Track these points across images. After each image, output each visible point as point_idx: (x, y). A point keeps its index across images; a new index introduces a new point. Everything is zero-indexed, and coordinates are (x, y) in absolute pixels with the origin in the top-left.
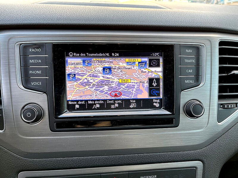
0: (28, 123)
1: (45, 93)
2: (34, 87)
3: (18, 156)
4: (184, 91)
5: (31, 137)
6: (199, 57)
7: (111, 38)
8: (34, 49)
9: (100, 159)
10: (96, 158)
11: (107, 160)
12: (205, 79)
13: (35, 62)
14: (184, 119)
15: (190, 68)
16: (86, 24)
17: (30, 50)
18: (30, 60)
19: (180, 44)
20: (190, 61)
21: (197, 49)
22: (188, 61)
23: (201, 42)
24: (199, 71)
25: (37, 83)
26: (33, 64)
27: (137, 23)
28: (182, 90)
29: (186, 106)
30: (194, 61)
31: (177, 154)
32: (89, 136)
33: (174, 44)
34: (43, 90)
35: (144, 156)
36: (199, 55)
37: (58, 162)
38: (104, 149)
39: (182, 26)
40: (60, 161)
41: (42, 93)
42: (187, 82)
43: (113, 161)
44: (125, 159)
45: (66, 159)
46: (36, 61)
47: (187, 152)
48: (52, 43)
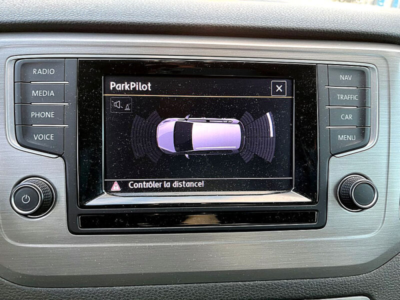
0: (25, 216)
1: (60, 156)
2: (39, 144)
3: (6, 281)
4: (336, 156)
5: (29, 244)
6: (365, 90)
7: (192, 50)
8: (42, 70)
9: (167, 291)
10: (160, 289)
11: (182, 293)
12: (378, 133)
13: (42, 94)
14: (336, 212)
15: (348, 112)
16: (144, 23)
17: (34, 72)
18: (33, 92)
19: (328, 64)
20: (347, 98)
21: (362, 74)
22: (343, 98)
23: (369, 61)
24: (365, 116)
25: (45, 137)
26: (38, 99)
27: (245, 23)
28: (333, 155)
29: (341, 186)
30: (355, 98)
31: (323, 283)
32: (147, 245)
33: (317, 64)
34: (57, 151)
35: (256, 286)
36: (365, 85)
37: (82, 296)
38: (176, 271)
39: (332, 29)
40: (87, 293)
41: (56, 156)
42: (341, 138)
43: (193, 294)
44: (217, 291)
45: (99, 290)
46: (45, 93)
47: (343, 278)
48: (77, 58)
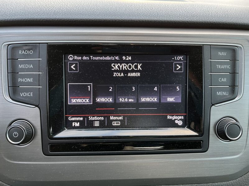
1: (37, 106)
2: (23, 99)
3: (5, 184)
4: (215, 105)
5: (19, 161)
6: (235, 62)
7: (121, 37)
8: (25, 51)
12: (243, 90)
13: (25, 67)
14: (214, 142)
15: (223, 76)
16: (90, 20)
17: (20, 52)
18: (19, 65)
19: (210, 45)
20: (223, 67)
21: (233, 52)
22: (221, 67)
23: (238, 43)
24: (235, 79)
25: (27, 94)
26: (23, 70)
27: (155, 18)
28: (213, 105)
29: (218, 125)
30: (228, 67)
32: (93, 162)
33: (203, 45)
34: (35, 103)
36: (235, 58)
38: (111, 179)
39: (214, 21)
41: (34, 106)
42: (219, 93)
46: (27, 66)
47: (218, 183)
48: (47, 43)
